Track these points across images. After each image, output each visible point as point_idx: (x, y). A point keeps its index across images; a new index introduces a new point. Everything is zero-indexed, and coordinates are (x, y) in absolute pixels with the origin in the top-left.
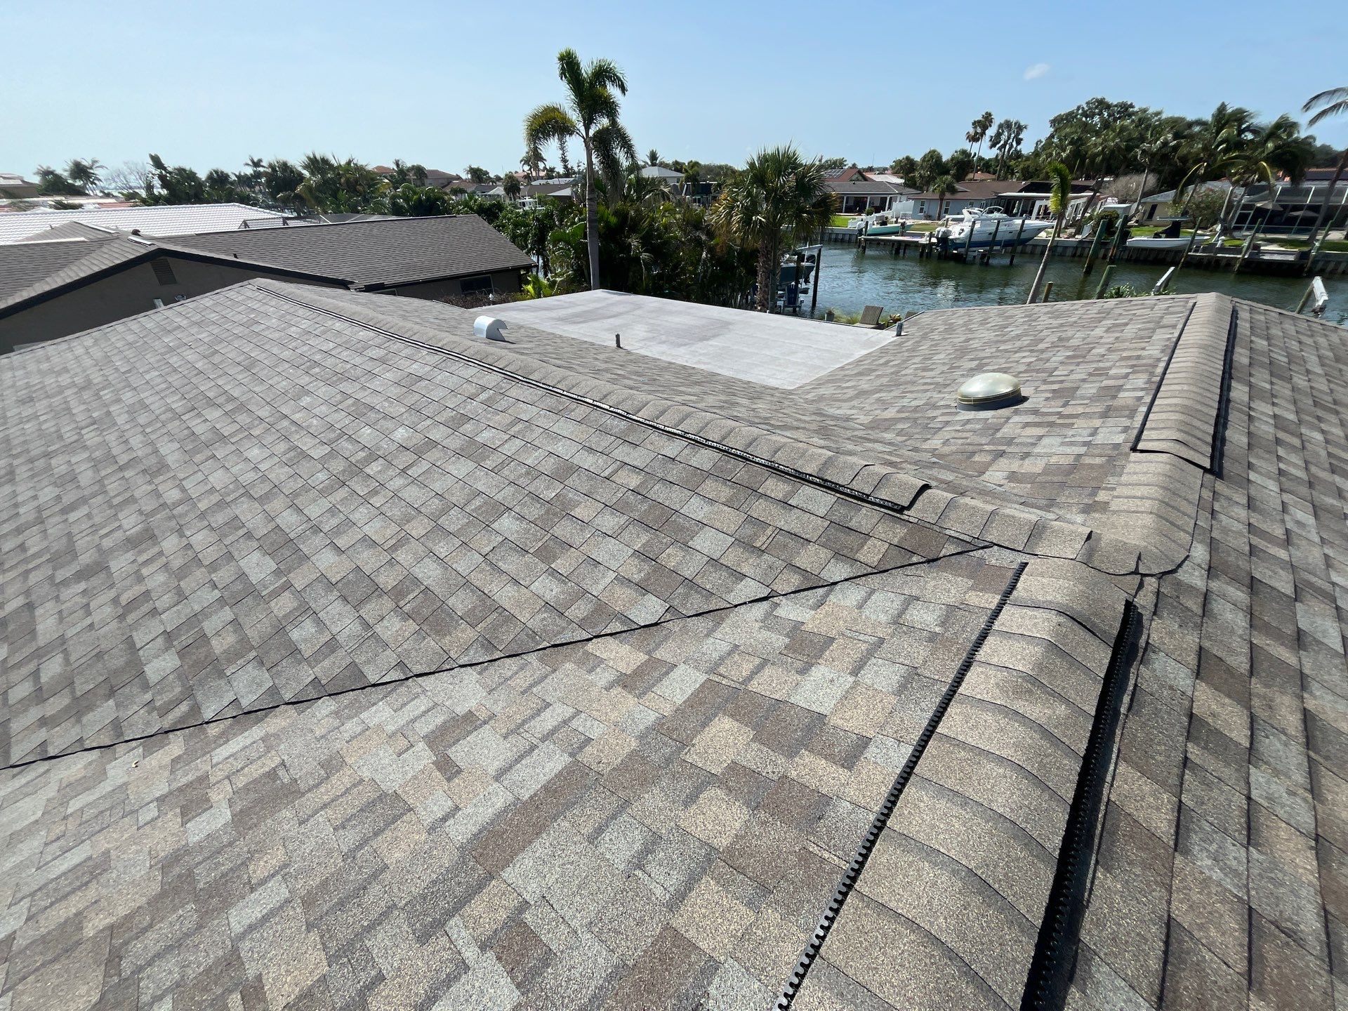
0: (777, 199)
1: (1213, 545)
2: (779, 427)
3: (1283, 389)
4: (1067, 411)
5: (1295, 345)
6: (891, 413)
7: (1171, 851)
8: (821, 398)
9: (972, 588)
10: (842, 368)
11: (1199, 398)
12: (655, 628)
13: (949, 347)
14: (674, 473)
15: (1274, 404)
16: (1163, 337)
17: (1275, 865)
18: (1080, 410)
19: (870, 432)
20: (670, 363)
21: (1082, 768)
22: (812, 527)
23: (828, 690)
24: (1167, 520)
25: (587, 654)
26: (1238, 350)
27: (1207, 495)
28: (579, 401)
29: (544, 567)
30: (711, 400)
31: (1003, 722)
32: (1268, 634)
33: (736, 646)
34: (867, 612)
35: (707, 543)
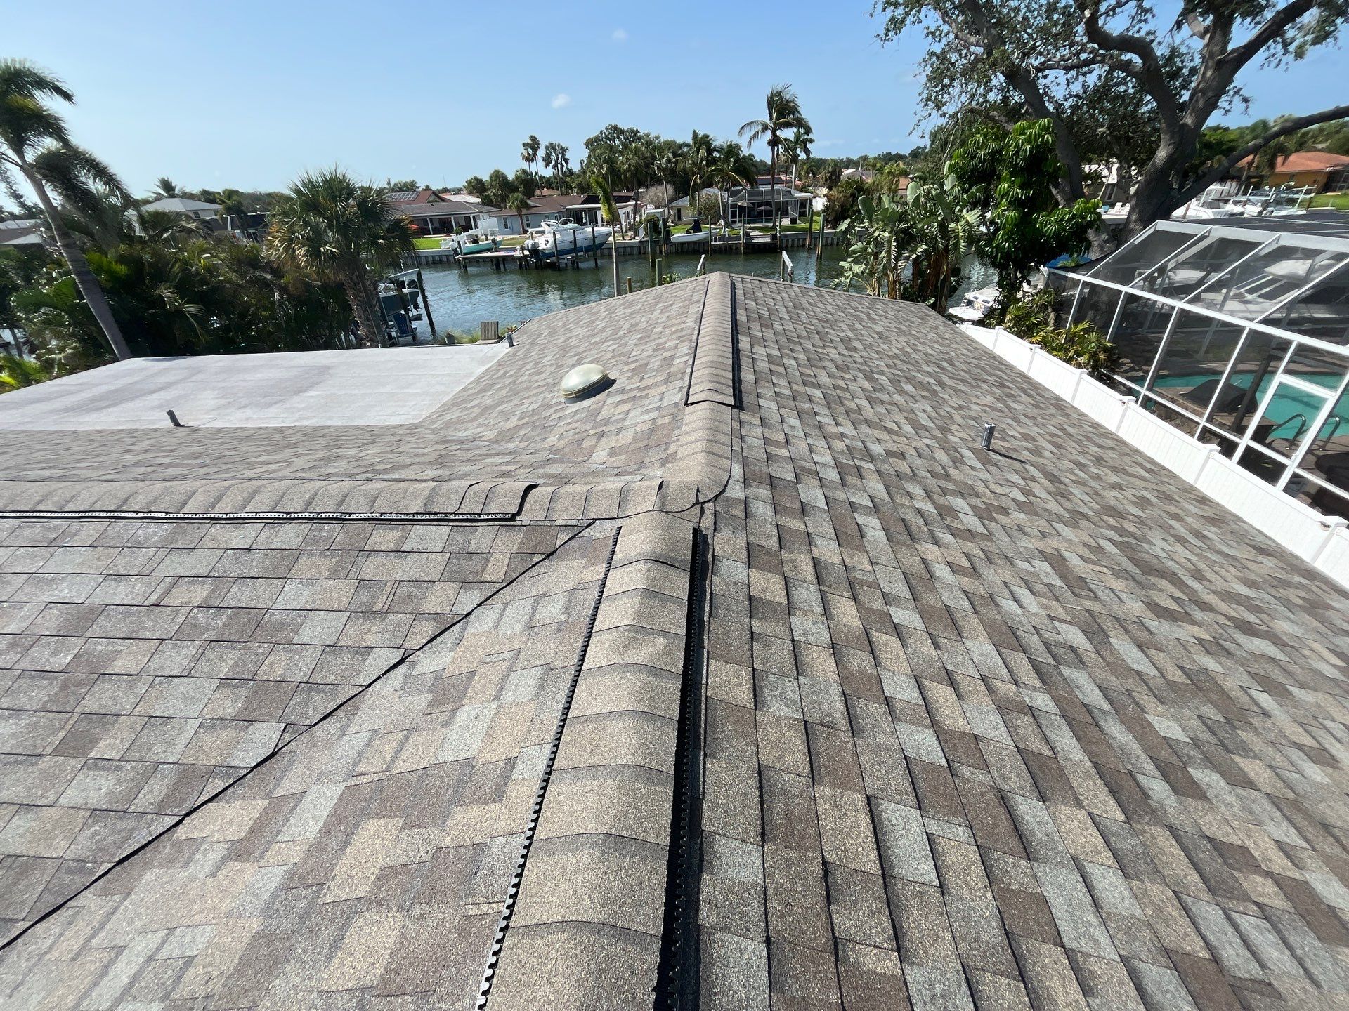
0: (342, 226)
1: (744, 462)
2: (386, 471)
3: (769, 334)
4: (642, 384)
5: (771, 302)
6: (513, 422)
7: (753, 712)
8: (449, 424)
9: (586, 567)
10: (465, 389)
11: (720, 353)
12: (272, 760)
13: (554, 349)
14: (254, 564)
15: (765, 346)
16: (695, 310)
17: (815, 681)
18: (651, 381)
19: (494, 446)
20: (260, 429)
21: (683, 685)
22: (432, 565)
23: (475, 729)
24: (713, 454)
25: (179, 842)
26: (739, 311)
27: (736, 425)
28: (82, 517)
29: (77, 763)
30: (301, 463)
31: (617, 677)
32: (787, 515)
33: (376, 730)
34: (503, 628)
35: (315, 631)
